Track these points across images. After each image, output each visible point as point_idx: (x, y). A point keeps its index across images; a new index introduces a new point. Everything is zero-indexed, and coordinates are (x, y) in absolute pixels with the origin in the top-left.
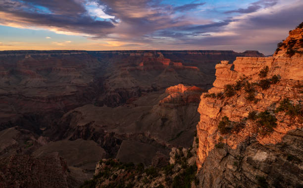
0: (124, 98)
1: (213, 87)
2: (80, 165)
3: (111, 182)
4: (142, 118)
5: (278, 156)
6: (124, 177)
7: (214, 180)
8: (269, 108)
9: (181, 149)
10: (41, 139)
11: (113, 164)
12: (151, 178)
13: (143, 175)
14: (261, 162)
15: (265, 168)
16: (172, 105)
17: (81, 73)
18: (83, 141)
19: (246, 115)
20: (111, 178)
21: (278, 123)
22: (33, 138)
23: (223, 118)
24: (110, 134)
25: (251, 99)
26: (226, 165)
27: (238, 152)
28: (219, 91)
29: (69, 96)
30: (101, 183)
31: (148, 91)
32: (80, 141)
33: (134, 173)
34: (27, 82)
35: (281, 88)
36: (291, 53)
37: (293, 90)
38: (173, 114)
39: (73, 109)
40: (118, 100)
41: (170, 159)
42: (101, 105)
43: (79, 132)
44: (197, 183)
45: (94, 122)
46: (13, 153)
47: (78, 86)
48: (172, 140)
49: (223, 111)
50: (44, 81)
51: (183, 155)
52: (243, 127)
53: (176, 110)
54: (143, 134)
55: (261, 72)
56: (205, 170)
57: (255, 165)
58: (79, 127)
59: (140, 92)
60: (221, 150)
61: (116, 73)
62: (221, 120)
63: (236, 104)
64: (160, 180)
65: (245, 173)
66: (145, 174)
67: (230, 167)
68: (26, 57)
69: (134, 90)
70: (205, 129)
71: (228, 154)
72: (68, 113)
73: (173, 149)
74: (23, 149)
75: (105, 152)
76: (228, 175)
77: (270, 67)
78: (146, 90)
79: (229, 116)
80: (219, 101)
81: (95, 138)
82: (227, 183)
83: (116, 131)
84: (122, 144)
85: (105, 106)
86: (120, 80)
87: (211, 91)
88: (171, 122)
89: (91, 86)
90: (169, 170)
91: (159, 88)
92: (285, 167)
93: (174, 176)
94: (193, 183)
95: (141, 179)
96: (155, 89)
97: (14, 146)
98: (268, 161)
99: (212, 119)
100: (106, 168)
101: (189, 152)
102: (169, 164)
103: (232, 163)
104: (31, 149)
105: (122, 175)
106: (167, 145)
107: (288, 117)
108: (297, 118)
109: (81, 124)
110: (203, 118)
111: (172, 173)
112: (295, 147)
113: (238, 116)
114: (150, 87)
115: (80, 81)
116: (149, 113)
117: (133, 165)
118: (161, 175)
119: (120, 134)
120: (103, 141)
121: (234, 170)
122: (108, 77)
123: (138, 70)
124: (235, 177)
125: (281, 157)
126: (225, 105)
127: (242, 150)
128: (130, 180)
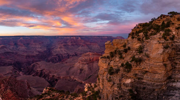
0: (60, 59)
1: (104, 53)
2: (36, 88)
3: (51, 97)
4: (70, 69)
5: (134, 79)
6: (58, 96)
7: (109, 96)
8: (128, 61)
9: (90, 84)
10: (21, 73)
11: (53, 90)
12: (74, 98)
13: (69, 96)
14: (129, 84)
15: (130, 85)
16: (85, 62)
17: (41, 46)
18: (39, 77)
19: (120, 65)
20: (51, 96)
21: (132, 66)
22: (18, 72)
23: (110, 68)
24: (52, 76)
25: (121, 57)
26: (114, 88)
27: (119, 82)
28: (107, 55)
29: (35, 56)
30: (45, 97)
31: (73, 56)
32: (37, 77)
33: (64, 95)
34: (19, 48)
35: (131, 51)
36: (133, 38)
37: (136, 52)
38: (86, 67)
39: (36, 62)
40: (57, 59)
41: (85, 89)
42: (49, 62)
43: (37, 73)
44: (100, 98)
45: (45, 69)
46: (10, 76)
47: (39, 52)
48: (86, 80)
49: (110, 64)
50: (26, 49)
51: (92, 87)
52: (119, 71)
53: (88, 65)
54: (70, 77)
55: (124, 45)
56: (103, 92)
57: (126, 85)
58: (37, 71)
59: (69, 56)
60: (110, 82)
61: (57, 46)
62: (109, 69)
63: (116, 61)
64: (79, 98)
65: (123, 89)
66: (70, 96)
67: (116, 89)
68: (21, 38)
69: (66, 55)
70: (103, 73)
71: (114, 83)
72: (33, 64)
73: (86, 84)
74: (14, 75)
75: (49, 84)
76: (115, 92)
77: (127, 43)
78: (72, 55)
79: (113, 66)
80: (108, 60)
81: (45, 77)
82: (115, 96)
83: (55, 75)
84: (58, 81)
85: (51, 62)
86: (59, 50)
87: (104, 55)
88: (85, 71)
89: (45, 52)
90: (85, 94)
91: (78, 54)
92: (138, 83)
93: (87, 96)
94: (98, 99)
95: (68, 98)
96: (76, 55)
97: (11, 73)
98: (131, 83)
99: (105, 68)
100: (49, 91)
101: (95, 85)
102: (84, 91)
103: (117, 87)
104: (16, 76)
105: (57, 95)
106: (83, 82)
107: (135, 63)
108: (138, 63)
109: (39, 69)
110: (101, 68)
111: (86, 95)
112: (140, 74)
113: (117, 66)
114: (74, 53)
115: (40, 50)
116: (73, 67)
117: (64, 91)
118: (79, 96)
119: (58, 76)
120: (48, 79)
121: (118, 90)
122: (53, 48)
123: (68, 45)
124: (119, 92)
125: (136, 79)
126: (111, 61)
127: (120, 80)
128: (61, 98)
